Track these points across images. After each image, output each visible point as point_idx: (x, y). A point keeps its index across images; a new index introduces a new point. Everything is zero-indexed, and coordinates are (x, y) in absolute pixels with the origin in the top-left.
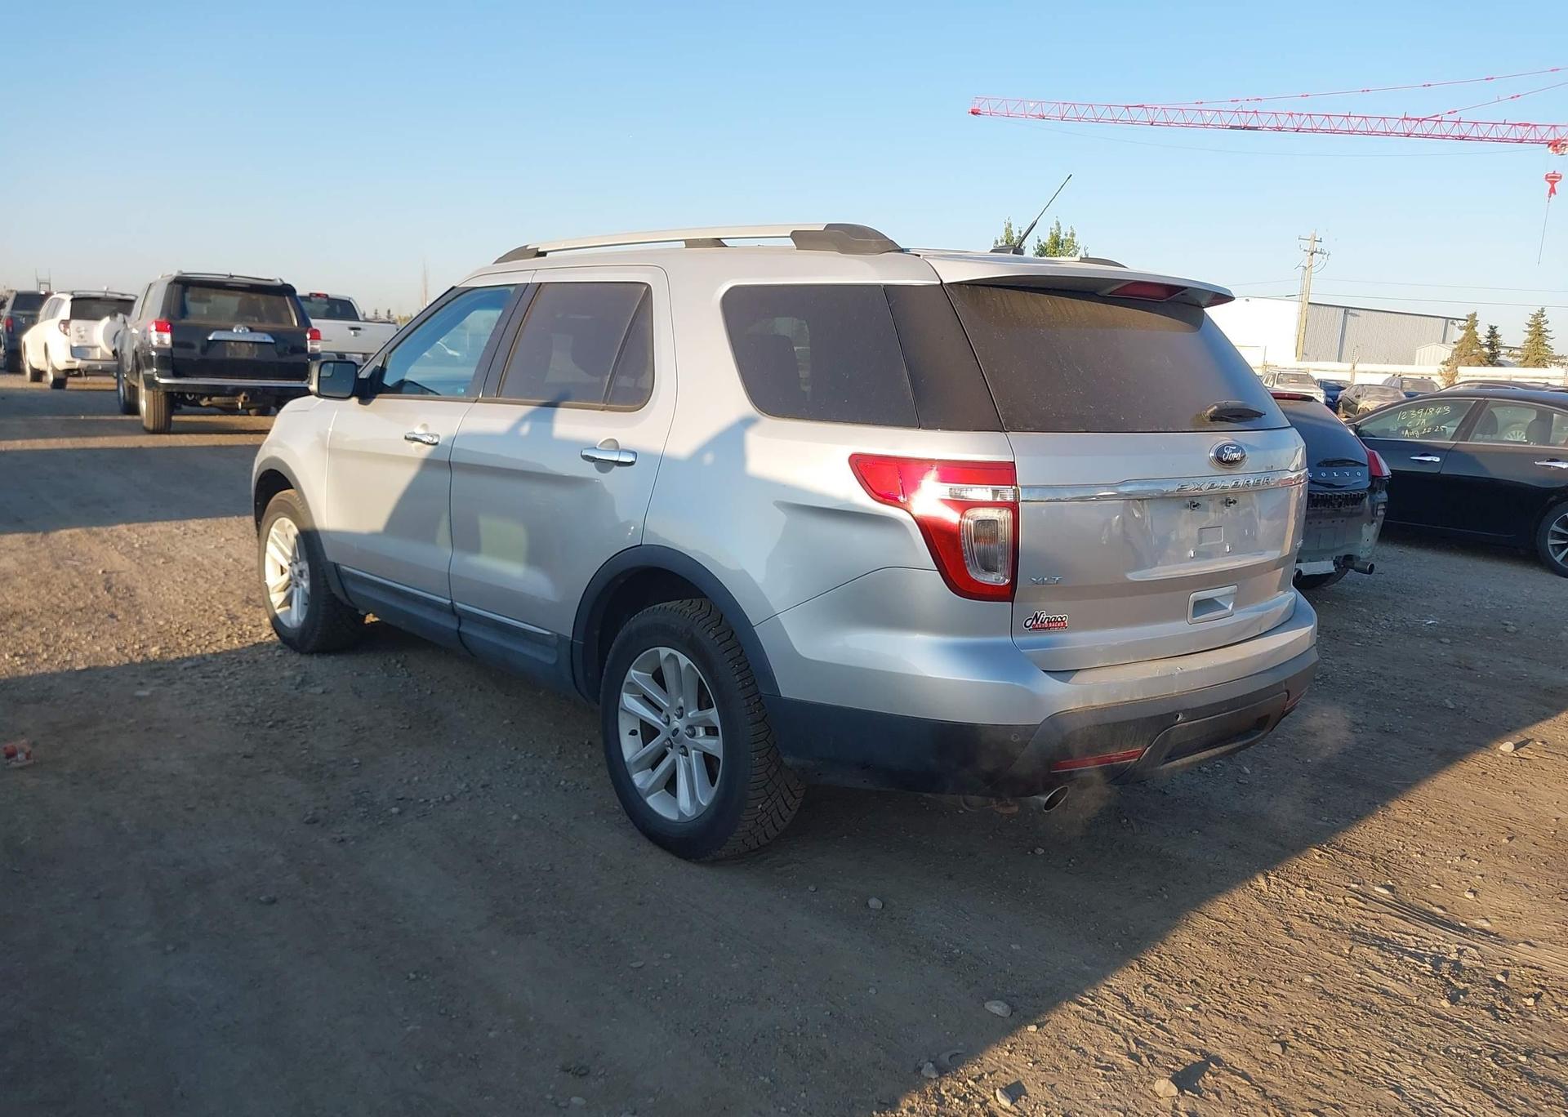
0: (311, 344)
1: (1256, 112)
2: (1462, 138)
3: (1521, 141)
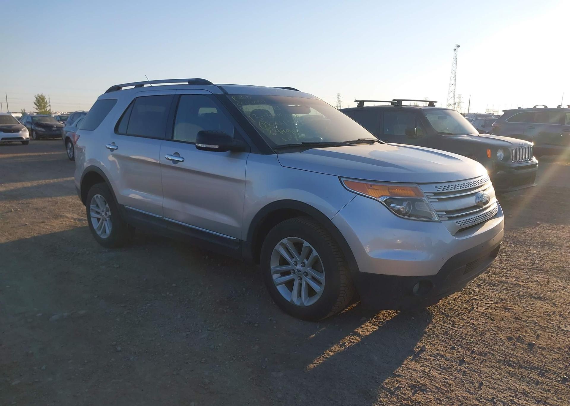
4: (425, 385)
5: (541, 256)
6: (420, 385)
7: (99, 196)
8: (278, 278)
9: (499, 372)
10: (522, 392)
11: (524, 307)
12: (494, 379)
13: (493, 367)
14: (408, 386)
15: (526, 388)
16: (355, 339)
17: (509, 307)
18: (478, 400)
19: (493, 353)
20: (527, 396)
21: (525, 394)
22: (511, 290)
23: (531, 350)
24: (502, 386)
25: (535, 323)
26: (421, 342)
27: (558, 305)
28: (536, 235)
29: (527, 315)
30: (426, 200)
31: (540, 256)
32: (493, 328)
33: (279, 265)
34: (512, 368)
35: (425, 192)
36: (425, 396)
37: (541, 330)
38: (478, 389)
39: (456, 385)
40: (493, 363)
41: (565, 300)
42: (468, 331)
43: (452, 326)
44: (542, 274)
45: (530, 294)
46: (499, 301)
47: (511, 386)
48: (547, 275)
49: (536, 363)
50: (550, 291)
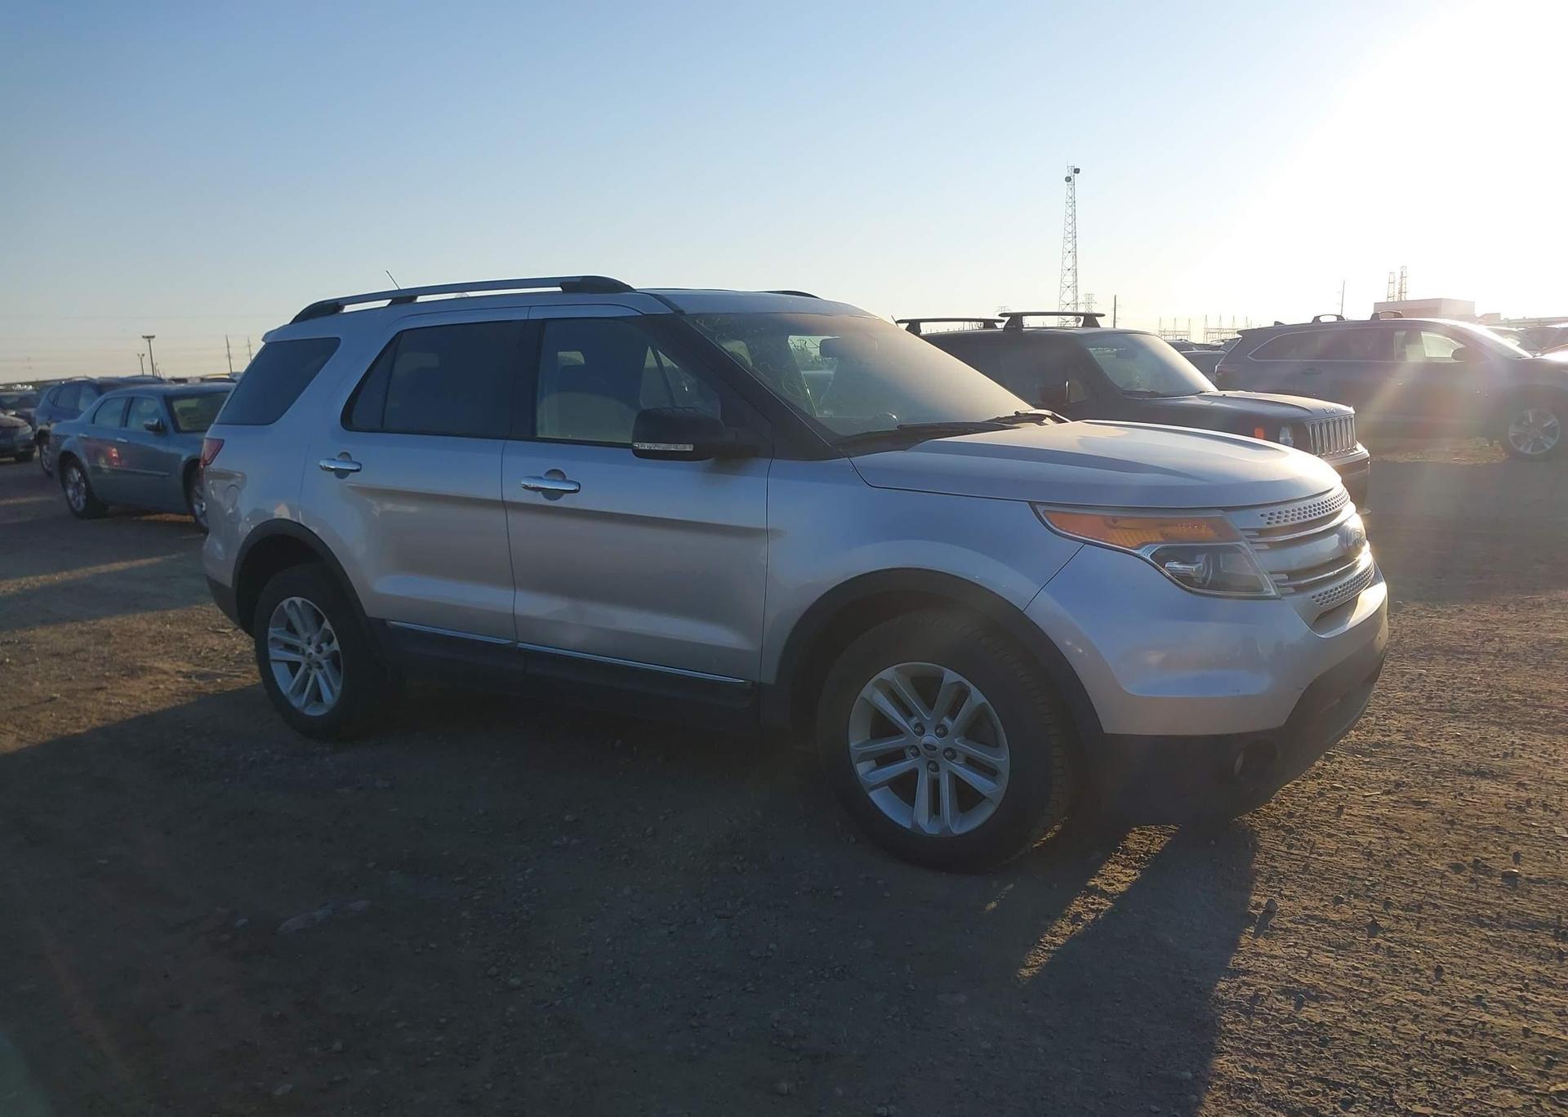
4: (1314, 987)
5: (1439, 679)
6: (1303, 988)
7: (298, 600)
8: (872, 771)
9: (1464, 941)
10: (1537, 978)
11: (1456, 797)
12: (1461, 957)
13: (1449, 932)
14: (1277, 993)
15: (1540, 969)
16: (1099, 904)
17: (1422, 800)
18: (1447, 1005)
19: (1433, 902)
20: (1550, 985)
21: (1545, 982)
22: (1407, 761)
23: (1516, 887)
24: (1484, 970)
25: (1496, 828)
26: (1255, 894)
27: (1529, 785)
28: (1404, 631)
29: (1472, 813)
30: (1247, 548)
31: (1435, 679)
32: (1407, 848)
33: (872, 738)
34: (1491, 930)
35: (1242, 530)
36: (1327, 1010)
37: (1516, 841)
38: (1437, 983)
39: (1383, 978)
40: (1444, 924)
41: (1539, 773)
42: (1352, 860)
43: (1311, 853)
44: (1459, 721)
45: (1454, 766)
46: (1391, 787)
47: (1505, 968)
48: (1474, 722)
49: (1538, 914)
50: (1498, 756)
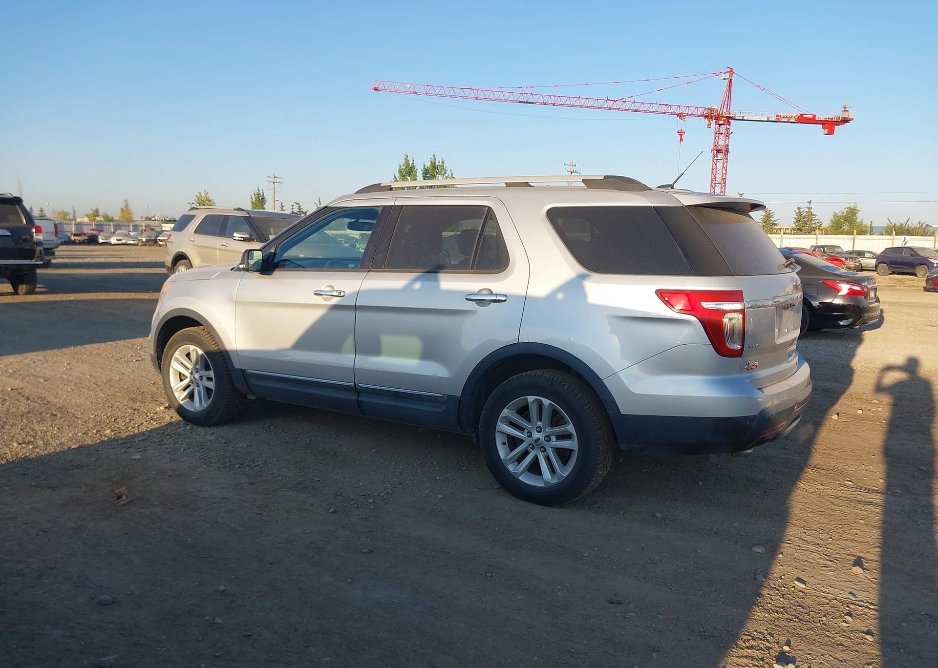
0: (36, 236)
1: (531, 94)
2: (636, 111)
3: (665, 113)
